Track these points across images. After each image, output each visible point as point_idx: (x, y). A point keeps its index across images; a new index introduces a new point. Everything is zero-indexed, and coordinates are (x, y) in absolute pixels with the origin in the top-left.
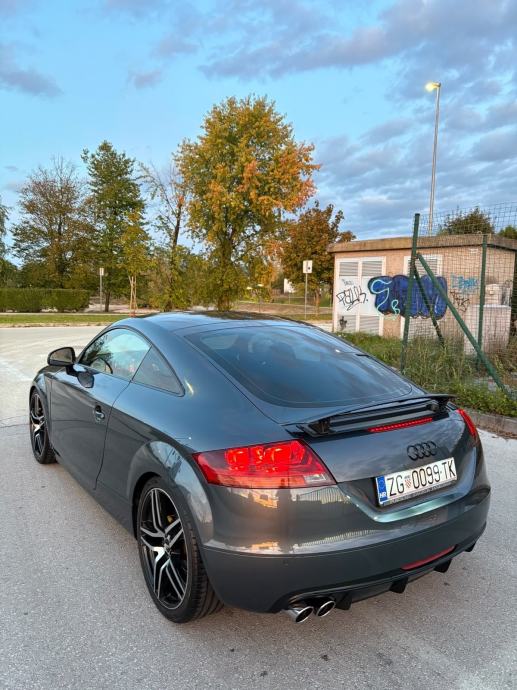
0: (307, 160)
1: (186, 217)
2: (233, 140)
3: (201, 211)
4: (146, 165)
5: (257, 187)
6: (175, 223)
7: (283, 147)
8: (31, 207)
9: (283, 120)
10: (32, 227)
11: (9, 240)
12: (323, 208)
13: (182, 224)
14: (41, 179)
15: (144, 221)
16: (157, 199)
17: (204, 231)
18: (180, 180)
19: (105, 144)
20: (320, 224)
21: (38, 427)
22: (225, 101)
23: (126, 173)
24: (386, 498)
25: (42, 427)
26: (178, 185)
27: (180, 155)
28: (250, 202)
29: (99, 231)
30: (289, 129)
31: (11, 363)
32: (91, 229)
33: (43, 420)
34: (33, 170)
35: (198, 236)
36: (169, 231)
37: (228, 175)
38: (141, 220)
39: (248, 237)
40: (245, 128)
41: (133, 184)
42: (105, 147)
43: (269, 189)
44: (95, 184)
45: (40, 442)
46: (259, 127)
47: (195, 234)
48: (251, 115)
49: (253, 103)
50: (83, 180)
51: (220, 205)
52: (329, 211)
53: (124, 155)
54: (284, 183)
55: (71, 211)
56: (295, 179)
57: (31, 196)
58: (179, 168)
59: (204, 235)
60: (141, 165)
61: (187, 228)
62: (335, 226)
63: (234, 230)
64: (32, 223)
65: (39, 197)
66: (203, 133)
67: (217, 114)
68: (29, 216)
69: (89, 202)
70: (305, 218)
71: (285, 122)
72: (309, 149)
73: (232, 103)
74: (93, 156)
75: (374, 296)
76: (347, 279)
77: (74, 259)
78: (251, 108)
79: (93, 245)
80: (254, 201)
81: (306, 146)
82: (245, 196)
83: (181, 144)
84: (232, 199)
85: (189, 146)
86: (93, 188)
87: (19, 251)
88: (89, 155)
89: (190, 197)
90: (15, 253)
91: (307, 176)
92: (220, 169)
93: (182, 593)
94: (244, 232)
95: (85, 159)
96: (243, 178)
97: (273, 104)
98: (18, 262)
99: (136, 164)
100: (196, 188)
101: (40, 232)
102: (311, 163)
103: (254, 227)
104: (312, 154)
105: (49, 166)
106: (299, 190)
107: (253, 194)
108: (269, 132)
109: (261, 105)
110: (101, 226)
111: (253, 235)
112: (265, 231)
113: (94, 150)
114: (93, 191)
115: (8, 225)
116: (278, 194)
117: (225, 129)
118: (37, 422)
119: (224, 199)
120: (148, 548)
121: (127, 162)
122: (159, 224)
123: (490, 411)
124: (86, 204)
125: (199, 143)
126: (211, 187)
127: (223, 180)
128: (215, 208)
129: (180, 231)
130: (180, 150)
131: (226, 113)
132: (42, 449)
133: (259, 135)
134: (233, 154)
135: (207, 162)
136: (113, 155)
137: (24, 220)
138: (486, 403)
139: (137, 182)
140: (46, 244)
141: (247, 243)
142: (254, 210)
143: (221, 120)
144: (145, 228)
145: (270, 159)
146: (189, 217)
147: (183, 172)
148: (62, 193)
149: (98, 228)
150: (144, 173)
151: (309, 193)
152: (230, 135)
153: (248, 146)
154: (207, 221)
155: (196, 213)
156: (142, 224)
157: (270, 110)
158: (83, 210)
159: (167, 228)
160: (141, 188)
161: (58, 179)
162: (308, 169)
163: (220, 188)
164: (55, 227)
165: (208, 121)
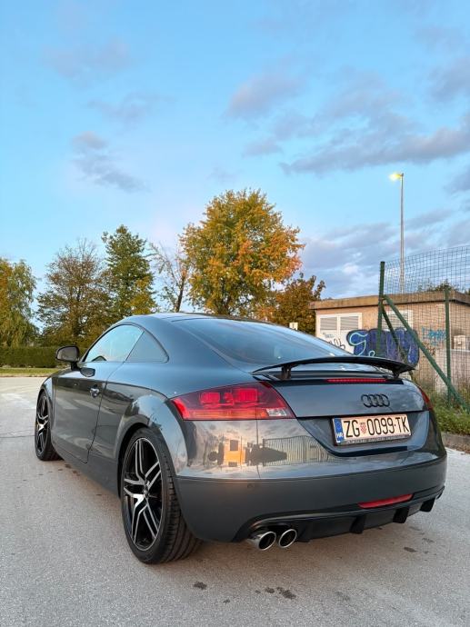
0: (293, 241)
1: (188, 288)
2: (230, 224)
3: (201, 282)
4: (156, 245)
5: (250, 263)
6: (179, 293)
7: (274, 231)
8: (56, 279)
9: (273, 209)
10: (55, 296)
11: (34, 306)
12: (307, 279)
13: (184, 294)
14: (67, 256)
15: (152, 291)
16: (164, 273)
17: (203, 299)
18: (184, 256)
19: (122, 228)
20: (304, 292)
21: (42, 426)
22: (224, 193)
23: (138, 251)
24: (342, 438)
25: (46, 426)
26: (182, 261)
27: (185, 236)
28: (244, 275)
29: (112, 299)
30: (278, 216)
31: (24, 398)
32: (105, 297)
33: (47, 419)
34: (61, 249)
35: (198, 304)
36: (173, 300)
37: (226, 253)
38: (150, 290)
39: (242, 305)
40: (241, 214)
41: (144, 260)
42: (122, 230)
43: (261, 265)
44: (112, 260)
45: (42, 439)
46: (253, 214)
47: (195, 301)
48: (245, 203)
49: (248, 195)
50: (102, 257)
51: (218, 278)
52: (312, 281)
53: (137, 237)
54: (274, 260)
55: (89, 282)
56: (283, 256)
57: (57, 270)
58: (184, 246)
59: (203, 303)
60: (152, 245)
61: (189, 297)
62: (318, 293)
63: (230, 299)
64: (55, 292)
65: (64, 270)
66: (205, 218)
67: (218, 204)
68: (54, 286)
69: (105, 274)
70: (292, 288)
71: (275, 210)
72: (295, 232)
73: (230, 195)
74: (111, 237)
75: (353, 348)
76: (328, 332)
77: (89, 323)
78: (247, 199)
79: (107, 310)
80: (248, 274)
81: (292, 229)
82: (240, 270)
83: (186, 227)
84: (229, 273)
85: (194, 229)
86: (110, 263)
87: (42, 316)
88: (108, 237)
89: (192, 271)
90: (38, 317)
91: (294, 254)
92: (219, 248)
93: (155, 532)
94: (238, 300)
95: (104, 240)
96: (238, 254)
97: (265, 195)
98: (40, 325)
99: (147, 244)
100: (198, 263)
101: (61, 299)
102: (296, 243)
103: (246, 296)
104: (297, 236)
105: (74, 246)
106: (287, 265)
107: (246, 268)
108: (261, 218)
109: (255, 196)
110: (114, 295)
111: (245, 303)
112: (256, 300)
113: (112, 232)
114: (109, 265)
115: (35, 293)
116: (268, 269)
117: (224, 216)
118: (42, 422)
119: (221, 272)
120: (129, 497)
121: (139, 242)
122: (165, 294)
123: (458, 432)
124: (102, 276)
125: (202, 227)
126: (211, 262)
127: (221, 256)
128: (214, 280)
129: (183, 300)
130: (185, 232)
131: (225, 202)
132: (44, 446)
133: (252, 221)
134: (229, 235)
135: (207, 243)
136: (128, 236)
137: (49, 289)
138: (454, 424)
139: (147, 259)
140: (65, 310)
141: (241, 309)
142: (248, 281)
143: (220, 208)
144: (153, 296)
145: (262, 241)
146: (191, 287)
147: (188, 251)
148: (83, 267)
149: (112, 297)
150: (153, 252)
151: (296, 267)
152: (227, 221)
153: (242, 228)
154: (206, 292)
155: (197, 283)
156: (151, 293)
157: (263, 202)
158: (100, 281)
159: (172, 297)
160: (150, 264)
161: (80, 256)
162: (294, 248)
163: (218, 263)
164: (75, 295)
165: (209, 209)
